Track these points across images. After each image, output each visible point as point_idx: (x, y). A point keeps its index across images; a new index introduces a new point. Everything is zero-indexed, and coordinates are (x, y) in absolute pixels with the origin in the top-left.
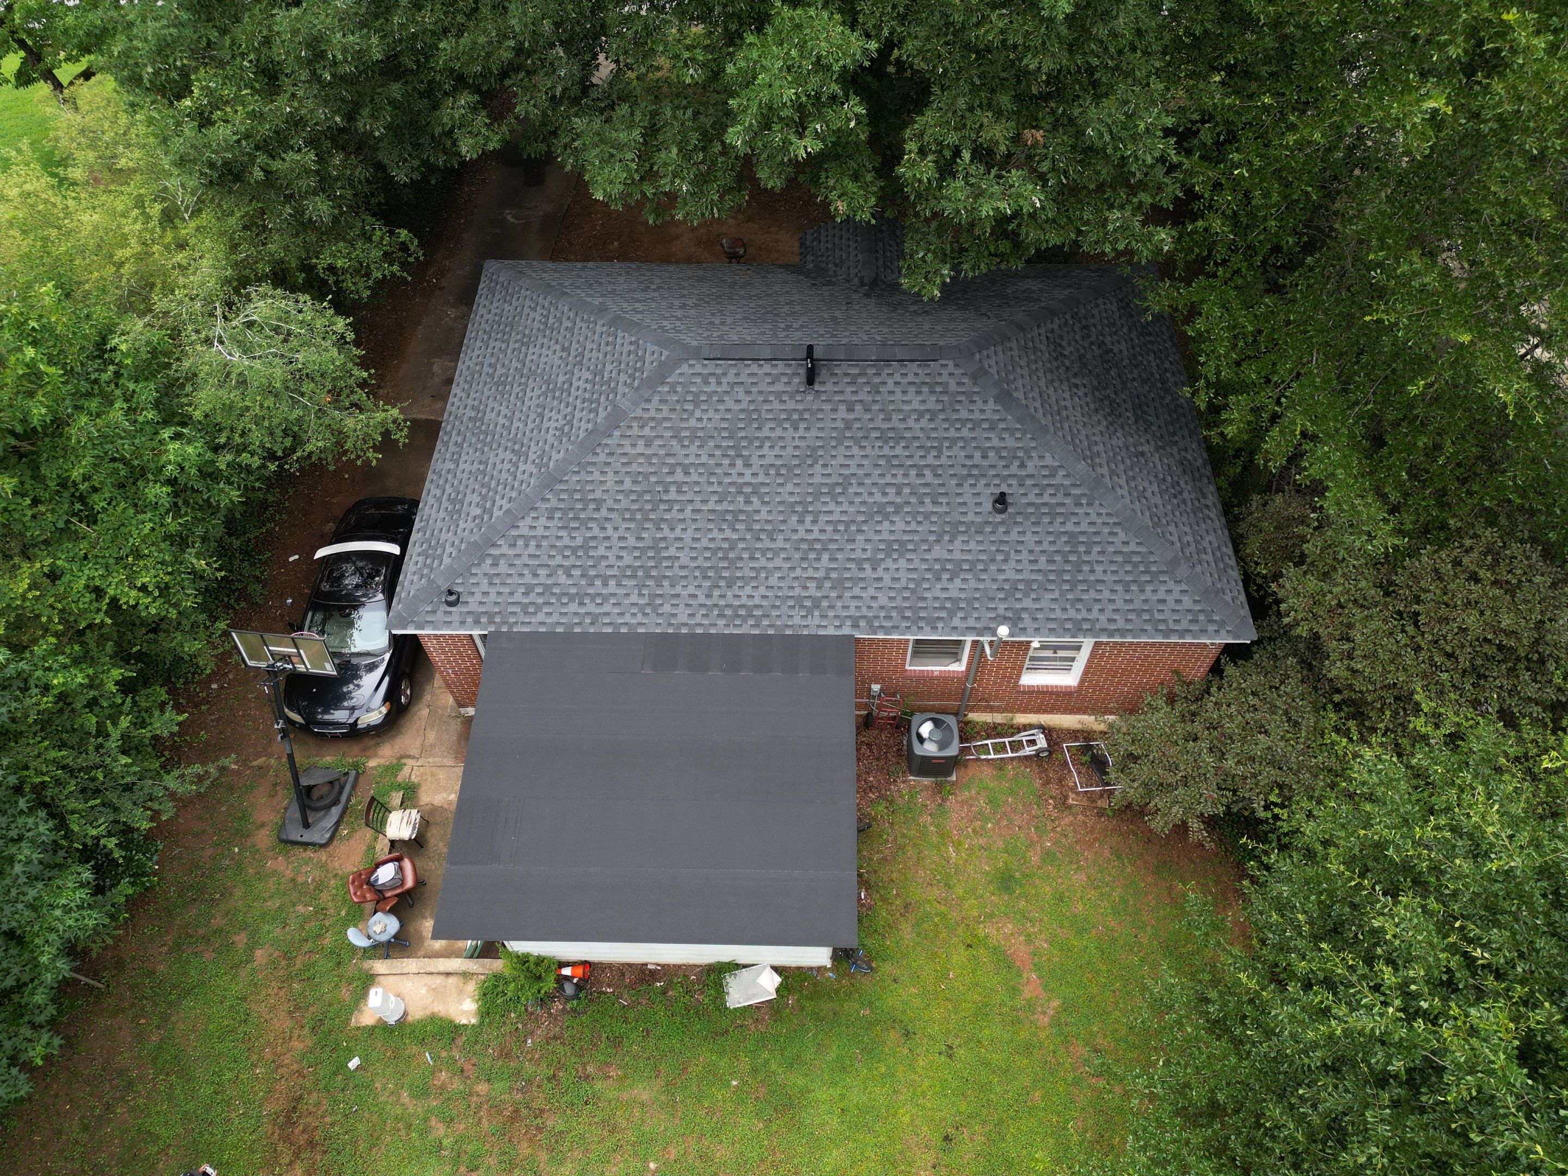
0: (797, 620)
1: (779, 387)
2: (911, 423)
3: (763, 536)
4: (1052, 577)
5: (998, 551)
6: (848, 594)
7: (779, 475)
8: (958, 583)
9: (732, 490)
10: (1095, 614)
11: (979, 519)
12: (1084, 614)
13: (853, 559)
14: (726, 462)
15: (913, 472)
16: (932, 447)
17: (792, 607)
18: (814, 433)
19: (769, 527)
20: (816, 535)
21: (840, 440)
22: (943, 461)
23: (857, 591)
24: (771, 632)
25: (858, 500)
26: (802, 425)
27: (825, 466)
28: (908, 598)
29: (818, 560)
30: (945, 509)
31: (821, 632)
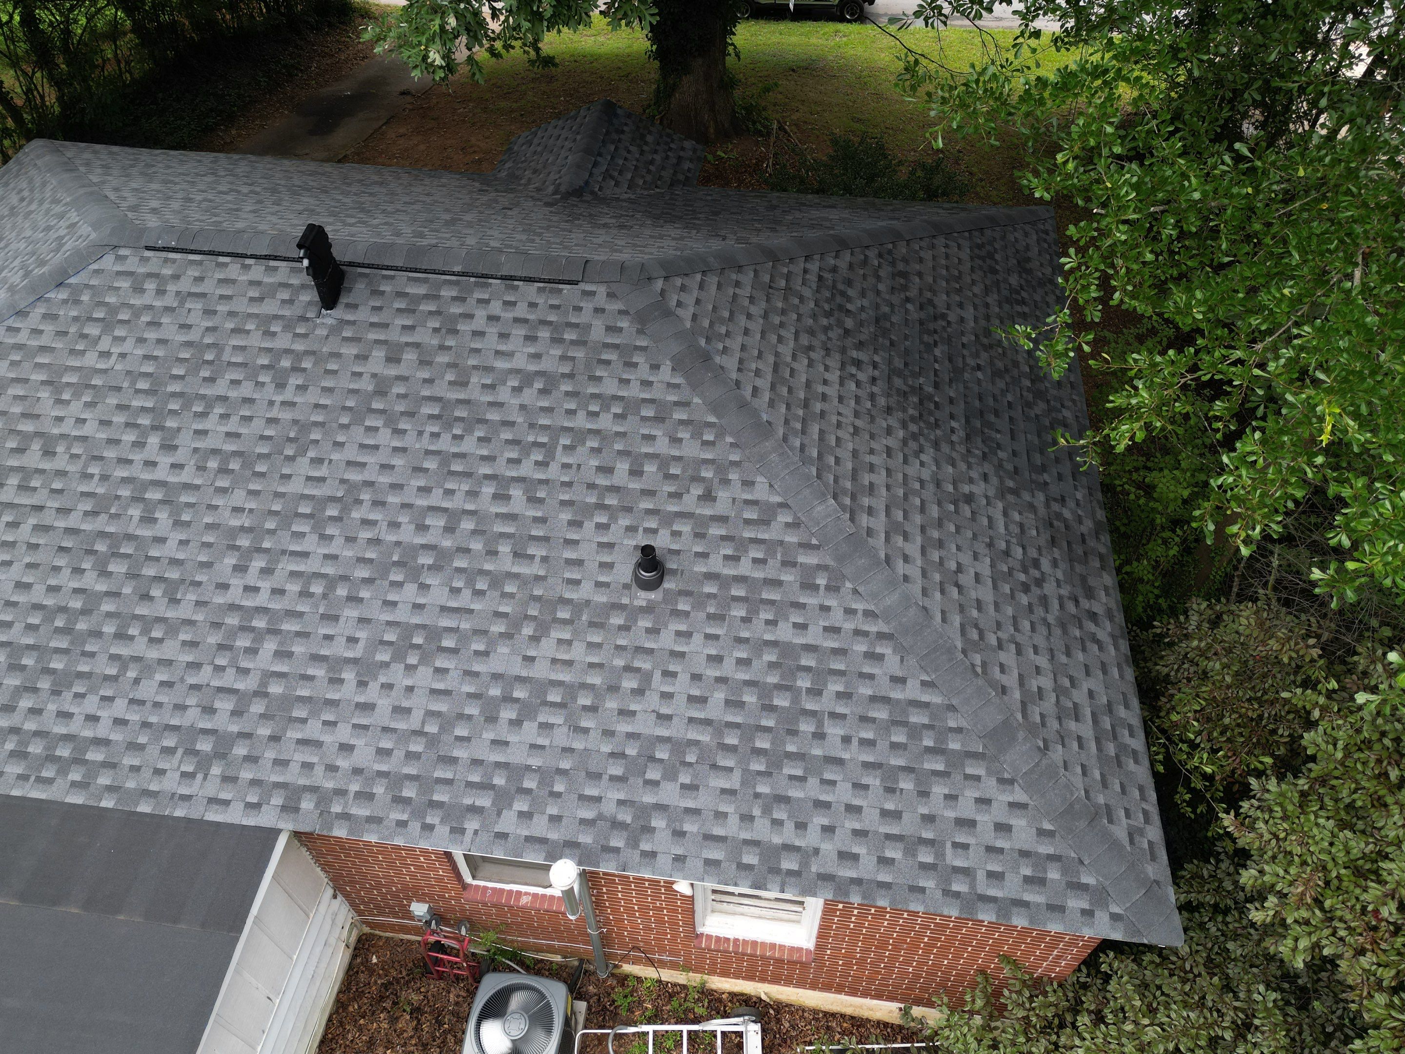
0: (170, 783)
1: (269, 307)
2: (504, 394)
3: (156, 592)
4: (731, 740)
5: (628, 669)
6: (294, 734)
7: (223, 471)
8: (530, 731)
9: (125, 492)
10: (812, 838)
11: (601, 598)
12: (788, 835)
13: (324, 658)
14: (129, 437)
15: (488, 490)
16: (536, 444)
17: (169, 751)
18: (313, 396)
19: (173, 574)
20: (262, 599)
21: (358, 415)
22: (553, 472)
23: (313, 729)
24: (108, 803)
25: (365, 534)
26: (295, 380)
27: (317, 461)
28: (416, 756)
29: (252, 651)
30: (536, 569)
31: (214, 816)
